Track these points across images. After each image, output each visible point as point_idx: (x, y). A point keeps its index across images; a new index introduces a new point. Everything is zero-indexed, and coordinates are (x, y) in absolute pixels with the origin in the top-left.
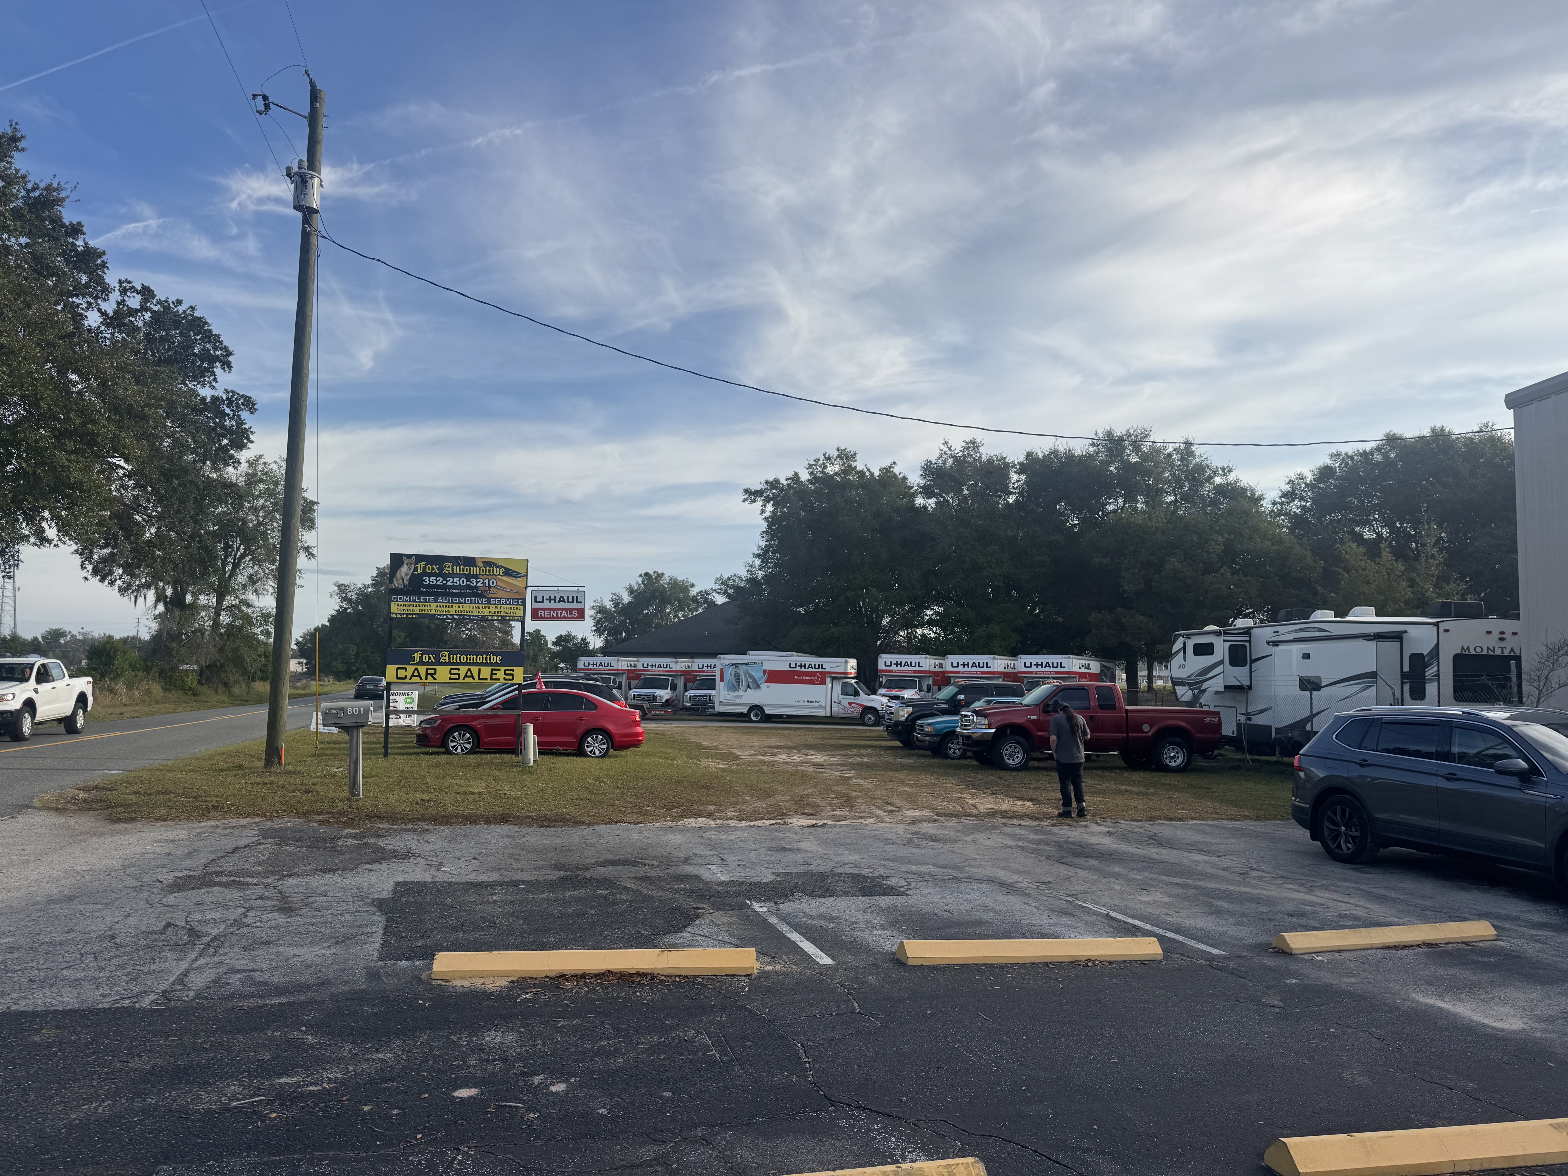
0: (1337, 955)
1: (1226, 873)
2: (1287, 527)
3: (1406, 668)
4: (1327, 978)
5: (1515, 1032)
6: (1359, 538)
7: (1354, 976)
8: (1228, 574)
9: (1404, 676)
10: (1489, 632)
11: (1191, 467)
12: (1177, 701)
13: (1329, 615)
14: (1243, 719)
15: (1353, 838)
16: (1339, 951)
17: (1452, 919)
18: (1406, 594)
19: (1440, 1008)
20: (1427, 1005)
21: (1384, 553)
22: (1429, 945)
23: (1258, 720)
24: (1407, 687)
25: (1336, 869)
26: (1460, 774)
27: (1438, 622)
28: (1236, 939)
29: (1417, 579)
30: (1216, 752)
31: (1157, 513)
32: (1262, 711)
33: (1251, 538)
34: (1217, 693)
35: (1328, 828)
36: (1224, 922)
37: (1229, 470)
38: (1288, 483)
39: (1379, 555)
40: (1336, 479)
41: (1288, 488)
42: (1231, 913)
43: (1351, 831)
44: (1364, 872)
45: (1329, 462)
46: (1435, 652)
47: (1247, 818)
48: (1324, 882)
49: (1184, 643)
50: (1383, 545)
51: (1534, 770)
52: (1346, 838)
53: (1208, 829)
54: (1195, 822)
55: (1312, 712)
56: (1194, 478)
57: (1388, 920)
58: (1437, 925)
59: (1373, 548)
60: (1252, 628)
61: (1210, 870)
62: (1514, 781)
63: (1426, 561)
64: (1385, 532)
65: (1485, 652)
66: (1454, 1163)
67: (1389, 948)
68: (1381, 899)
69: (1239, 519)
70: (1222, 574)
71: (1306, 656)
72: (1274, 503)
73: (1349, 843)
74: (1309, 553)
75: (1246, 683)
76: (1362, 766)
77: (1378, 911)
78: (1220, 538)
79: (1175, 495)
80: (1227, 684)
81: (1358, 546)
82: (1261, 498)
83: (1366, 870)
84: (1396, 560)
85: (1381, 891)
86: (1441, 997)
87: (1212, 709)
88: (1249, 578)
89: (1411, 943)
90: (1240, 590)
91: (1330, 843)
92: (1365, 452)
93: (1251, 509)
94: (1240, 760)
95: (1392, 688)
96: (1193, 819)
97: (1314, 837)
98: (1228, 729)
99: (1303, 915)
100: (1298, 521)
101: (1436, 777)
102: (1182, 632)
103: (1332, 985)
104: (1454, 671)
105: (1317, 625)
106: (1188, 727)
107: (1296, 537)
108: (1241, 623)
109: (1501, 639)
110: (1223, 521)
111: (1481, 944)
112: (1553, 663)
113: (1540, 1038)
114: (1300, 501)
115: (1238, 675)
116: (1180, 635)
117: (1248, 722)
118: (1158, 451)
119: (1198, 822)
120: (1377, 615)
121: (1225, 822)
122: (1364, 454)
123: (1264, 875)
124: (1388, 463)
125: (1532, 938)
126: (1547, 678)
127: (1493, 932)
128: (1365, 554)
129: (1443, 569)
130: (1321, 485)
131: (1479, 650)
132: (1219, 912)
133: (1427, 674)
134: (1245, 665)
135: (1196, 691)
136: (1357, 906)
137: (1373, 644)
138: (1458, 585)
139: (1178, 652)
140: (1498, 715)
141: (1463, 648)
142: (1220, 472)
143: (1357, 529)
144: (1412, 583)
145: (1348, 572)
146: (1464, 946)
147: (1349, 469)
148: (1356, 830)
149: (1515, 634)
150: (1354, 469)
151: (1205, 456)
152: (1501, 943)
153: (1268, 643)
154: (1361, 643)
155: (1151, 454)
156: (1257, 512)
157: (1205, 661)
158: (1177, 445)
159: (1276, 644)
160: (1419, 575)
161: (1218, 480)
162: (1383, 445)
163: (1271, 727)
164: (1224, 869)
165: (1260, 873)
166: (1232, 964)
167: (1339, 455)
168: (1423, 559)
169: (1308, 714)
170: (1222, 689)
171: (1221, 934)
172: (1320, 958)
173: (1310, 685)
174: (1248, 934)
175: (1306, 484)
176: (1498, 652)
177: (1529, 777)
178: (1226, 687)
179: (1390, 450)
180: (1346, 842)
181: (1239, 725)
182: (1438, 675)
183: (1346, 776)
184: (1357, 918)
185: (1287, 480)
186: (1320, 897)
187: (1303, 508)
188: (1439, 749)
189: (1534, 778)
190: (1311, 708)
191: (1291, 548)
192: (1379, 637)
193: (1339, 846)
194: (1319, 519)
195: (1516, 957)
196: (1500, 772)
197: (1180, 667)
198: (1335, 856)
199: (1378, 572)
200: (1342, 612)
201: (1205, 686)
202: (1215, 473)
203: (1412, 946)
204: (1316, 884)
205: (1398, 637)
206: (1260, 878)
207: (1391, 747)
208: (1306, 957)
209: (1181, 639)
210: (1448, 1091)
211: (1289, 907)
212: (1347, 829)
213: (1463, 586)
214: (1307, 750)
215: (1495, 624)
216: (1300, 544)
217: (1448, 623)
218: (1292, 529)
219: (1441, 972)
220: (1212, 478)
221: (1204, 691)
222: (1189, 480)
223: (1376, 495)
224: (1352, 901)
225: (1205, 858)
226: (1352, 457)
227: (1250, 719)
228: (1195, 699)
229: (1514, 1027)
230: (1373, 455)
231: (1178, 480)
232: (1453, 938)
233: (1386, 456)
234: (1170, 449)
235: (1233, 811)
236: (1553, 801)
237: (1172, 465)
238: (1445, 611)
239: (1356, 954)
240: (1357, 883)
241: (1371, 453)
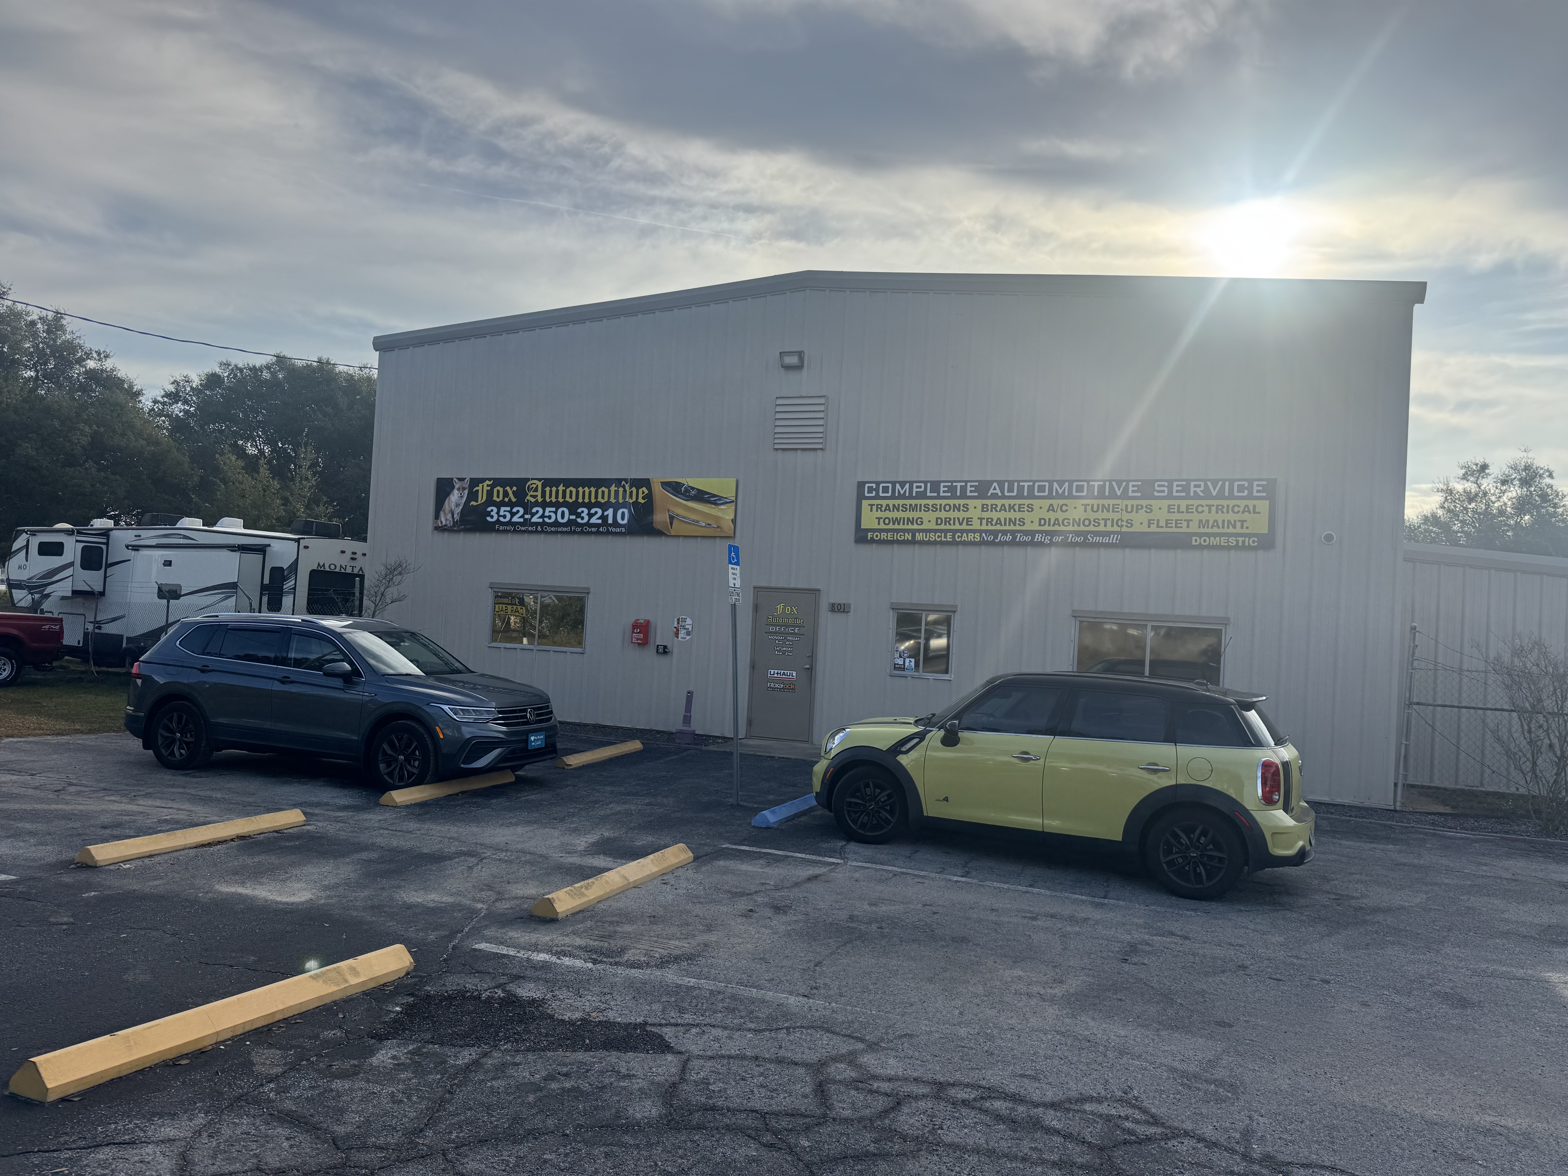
0: (146, 861)
1: (38, 792)
2: (167, 429)
3: (266, 581)
4: (135, 886)
5: (302, 903)
6: (241, 453)
7: (161, 878)
8: (93, 470)
9: (263, 588)
10: (343, 552)
11: (59, 342)
12: (13, 606)
13: (197, 523)
14: (90, 627)
15: (187, 744)
16: (151, 856)
17: (269, 811)
18: (278, 511)
19: (240, 894)
20: (228, 894)
21: (261, 470)
22: (241, 837)
23: (110, 629)
24: (265, 599)
25: (167, 776)
26: (293, 677)
27: (299, 539)
28: (34, 860)
29: (291, 499)
30: (55, 664)
31: (10, 388)
32: (114, 620)
33: (123, 435)
34: (63, 598)
35: (161, 735)
36: (22, 844)
37: (103, 356)
38: (173, 383)
39: (258, 472)
40: (224, 389)
41: (171, 388)
42: (31, 833)
43: (186, 737)
44: (194, 777)
45: (218, 370)
46: (294, 566)
47: (77, 732)
48: (149, 790)
49: (28, 541)
50: (262, 462)
51: (355, 672)
52: (180, 744)
53: (28, 747)
54: (11, 739)
55: (167, 620)
56: (61, 356)
57: (208, 819)
58: (253, 818)
59: (252, 464)
60: (111, 530)
61: (22, 791)
62: (338, 683)
63: (300, 482)
64: (267, 450)
65: (337, 570)
66: (217, 1033)
67: (203, 846)
68: (206, 801)
69: (112, 411)
70: (86, 469)
71: (168, 563)
72: (155, 402)
73: (183, 749)
74: (187, 459)
75: (98, 588)
76: (203, 671)
77: (200, 811)
78: (87, 429)
79: (37, 371)
80: (75, 589)
81: (237, 459)
82: (139, 393)
83: (197, 774)
84: (273, 478)
85: (208, 793)
86: (243, 883)
87: (55, 616)
88: (118, 477)
89: (224, 839)
90: (106, 488)
91: (163, 751)
92: (254, 367)
93: (127, 402)
94: (83, 672)
95: (249, 599)
96: (8, 736)
97: (146, 747)
98: (72, 637)
99: (119, 825)
100: (179, 425)
101: (272, 681)
102: (26, 528)
103: (134, 890)
104: (309, 585)
105: (182, 532)
106: (22, 635)
107: (174, 441)
108: (99, 523)
109: (353, 559)
110: (92, 411)
111: (290, 831)
112: (389, 582)
113: (324, 904)
114: (183, 404)
115: (92, 580)
116: (24, 531)
117: (97, 631)
118: (18, 315)
119: (15, 740)
120: (245, 527)
121: (49, 737)
122: (254, 369)
123: (85, 789)
124: (274, 383)
125: (337, 820)
126: (382, 594)
127: (302, 818)
128: (243, 468)
129: (315, 492)
130: (208, 393)
131: (333, 567)
132: (17, 835)
133: (284, 587)
134: (99, 569)
135: (37, 596)
136: (179, 809)
137: (236, 555)
138: (327, 508)
139: (19, 550)
140: (332, 623)
141: (319, 564)
142: (95, 355)
143: (240, 442)
144: (286, 502)
145: (225, 483)
146: (276, 835)
147: (238, 381)
148: (191, 736)
149: (364, 555)
150: (242, 382)
151: (78, 334)
152: (308, 827)
153: (127, 547)
154: (225, 553)
155: (8, 316)
156: (134, 407)
157: (54, 562)
158: (44, 313)
159: (136, 548)
160: (292, 494)
161: (91, 364)
162: (273, 364)
163: (122, 636)
164: (36, 788)
165: (79, 788)
166: (21, 888)
167: (229, 365)
168: (298, 480)
169: (163, 623)
170: (69, 594)
171: (15, 858)
172: (128, 866)
173: (169, 593)
174: (48, 853)
175: (191, 387)
176: (349, 570)
177: (350, 679)
178: (74, 592)
179: (279, 371)
180: (179, 749)
181: (86, 635)
182: (295, 588)
183: (186, 682)
184: (177, 822)
185: (172, 380)
186: (143, 805)
187: (186, 412)
188: (278, 655)
189: (355, 679)
190: (167, 616)
191: (168, 451)
192: (243, 549)
193: (173, 753)
194: (202, 427)
195: (319, 838)
196: (329, 674)
197: (20, 567)
198: (167, 763)
199: (254, 487)
200: (210, 521)
201: (48, 590)
202: (88, 355)
203: (226, 841)
204: (140, 793)
205: (262, 550)
206: (78, 793)
207: (242, 654)
208: (112, 867)
209: (24, 536)
210: (230, 968)
211: (105, 819)
212: (182, 735)
213: (330, 510)
214: (149, 657)
215: (349, 545)
216: (178, 450)
217: (308, 541)
218: (172, 432)
219: (249, 861)
220: (84, 360)
221: (48, 596)
222: (55, 357)
223: (262, 413)
224: (175, 805)
225: (14, 777)
226: (241, 370)
227: (99, 628)
228: (35, 606)
229: (303, 899)
230: (262, 372)
231: (41, 354)
232: (266, 828)
233: (274, 374)
234: (35, 317)
235: (62, 725)
236: (368, 699)
237: (35, 335)
238: (307, 529)
239: (166, 857)
240: (184, 787)
241: (261, 369)
